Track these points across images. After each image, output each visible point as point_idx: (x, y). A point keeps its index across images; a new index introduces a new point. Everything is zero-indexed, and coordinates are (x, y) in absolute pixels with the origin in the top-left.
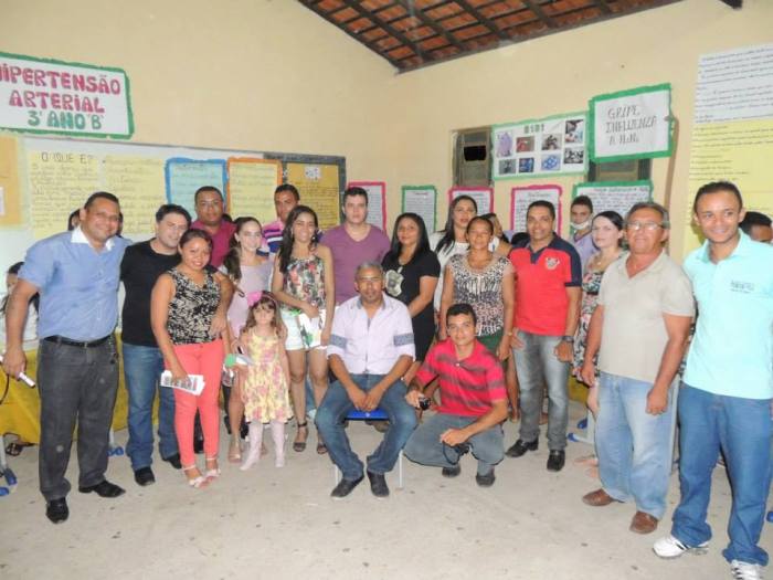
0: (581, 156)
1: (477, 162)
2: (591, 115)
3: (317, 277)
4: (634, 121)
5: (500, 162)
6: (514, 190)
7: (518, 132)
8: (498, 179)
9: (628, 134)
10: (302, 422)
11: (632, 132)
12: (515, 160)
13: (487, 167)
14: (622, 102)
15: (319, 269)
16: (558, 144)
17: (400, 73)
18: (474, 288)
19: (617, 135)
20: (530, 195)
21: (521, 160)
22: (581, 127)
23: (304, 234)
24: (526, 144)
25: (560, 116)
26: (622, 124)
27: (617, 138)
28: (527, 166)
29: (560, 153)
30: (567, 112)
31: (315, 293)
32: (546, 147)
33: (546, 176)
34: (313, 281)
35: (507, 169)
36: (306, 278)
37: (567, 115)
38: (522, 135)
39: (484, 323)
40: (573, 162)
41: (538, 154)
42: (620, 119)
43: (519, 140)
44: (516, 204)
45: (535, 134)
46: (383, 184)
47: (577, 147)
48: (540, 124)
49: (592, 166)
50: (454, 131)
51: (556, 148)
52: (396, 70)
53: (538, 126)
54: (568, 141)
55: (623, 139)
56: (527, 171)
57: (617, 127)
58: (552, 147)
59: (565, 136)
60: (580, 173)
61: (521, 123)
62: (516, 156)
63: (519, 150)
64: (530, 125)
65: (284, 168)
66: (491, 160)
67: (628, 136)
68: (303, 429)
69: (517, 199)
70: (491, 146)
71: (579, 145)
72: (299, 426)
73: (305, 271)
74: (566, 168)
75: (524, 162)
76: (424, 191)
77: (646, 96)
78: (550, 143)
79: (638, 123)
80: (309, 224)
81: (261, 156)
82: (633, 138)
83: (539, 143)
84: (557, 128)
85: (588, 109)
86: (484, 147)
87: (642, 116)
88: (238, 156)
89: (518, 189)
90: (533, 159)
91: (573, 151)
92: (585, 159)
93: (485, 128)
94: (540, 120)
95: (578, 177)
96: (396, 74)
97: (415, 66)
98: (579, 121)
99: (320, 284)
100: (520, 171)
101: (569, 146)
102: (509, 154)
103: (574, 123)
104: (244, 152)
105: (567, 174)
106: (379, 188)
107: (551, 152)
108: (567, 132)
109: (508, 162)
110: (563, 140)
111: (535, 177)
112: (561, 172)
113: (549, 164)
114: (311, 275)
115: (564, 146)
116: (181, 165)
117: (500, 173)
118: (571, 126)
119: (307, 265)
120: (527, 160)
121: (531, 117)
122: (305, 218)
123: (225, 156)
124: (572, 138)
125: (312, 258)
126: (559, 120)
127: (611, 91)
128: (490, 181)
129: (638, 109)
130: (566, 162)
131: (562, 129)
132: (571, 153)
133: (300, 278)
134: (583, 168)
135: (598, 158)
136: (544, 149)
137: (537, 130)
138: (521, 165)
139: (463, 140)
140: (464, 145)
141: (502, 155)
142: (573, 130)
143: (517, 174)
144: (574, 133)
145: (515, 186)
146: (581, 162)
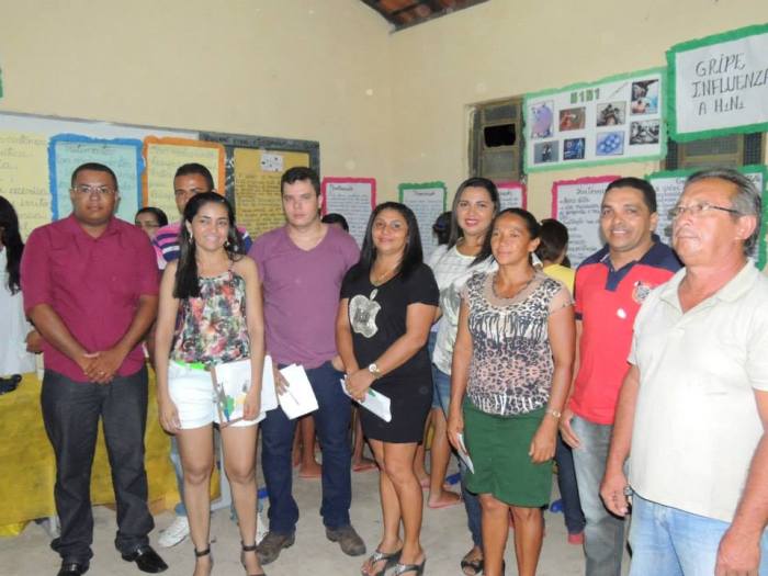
0: (656, 133)
1: (504, 148)
2: (670, 72)
3: (236, 309)
4: (736, 78)
5: (536, 146)
6: (556, 185)
7: (562, 102)
8: (532, 171)
9: (727, 96)
10: (202, 548)
11: (734, 94)
12: (557, 143)
13: (517, 154)
14: (717, 51)
15: (238, 295)
16: (620, 116)
17: (398, 30)
18: (494, 332)
19: (710, 100)
20: (579, 192)
21: (566, 141)
22: (655, 91)
23: (212, 239)
24: (572, 119)
25: (624, 76)
26: (717, 84)
27: (710, 105)
28: (575, 150)
29: (624, 129)
30: (634, 70)
31: (233, 335)
32: (602, 123)
33: (602, 164)
34: (230, 314)
35: (546, 155)
36: (218, 309)
37: (633, 75)
38: (567, 105)
39: (509, 392)
40: (643, 142)
41: (591, 133)
42: (714, 76)
43: (562, 113)
44: (559, 205)
45: (585, 104)
46: (372, 182)
47: (648, 120)
48: (594, 88)
49: (672, 145)
50: (471, 106)
51: (617, 122)
52: (392, 27)
53: (590, 92)
54: (635, 111)
55: (719, 106)
56: (574, 157)
57: (710, 88)
58: (612, 121)
59: (630, 105)
60: (654, 158)
61: (566, 89)
62: (560, 137)
63: (563, 127)
64: (579, 91)
65: (230, 155)
66: (523, 144)
67: (726, 100)
68: (204, 559)
69: (560, 198)
70: (523, 124)
71: (653, 116)
72: (198, 555)
73: (216, 298)
74: (631, 151)
75: (570, 145)
76: (430, 191)
77: (755, 39)
78: (609, 116)
79: (742, 80)
80: (220, 222)
81: (195, 137)
82: (735, 104)
83: (592, 116)
84: (619, 94)
85: (665, 63)
86: (513, 126)
87: (748, 71)
88: (159, 135)
89: (563, 183)
90: (583, 140)
91: (644, 125)
92: (662, 137)
93: (513, 99)
94: (595, 83)
95: (651, 163)
96: (391, 32)
97: (417, 20)
98: (652, 82)
99: (241, 319)
100: (565, 158)
101: (638, 118)
102: (548, 134)
103: (644, 85)
104: (170, 129)
105: (635, 160)
106: (368, 186)
107: (611, 128)
108: (634, 99)
109: (548, 146)
110: (628, 111)
111: (585, 165)
112: (624, 156)
113: (607, 146)
114: (225, 304)
115: (630, 118)
116: (75, 146)
117: (536, 162)
118: (639, 89)
119: (219, 288)
120: (576, 141)
121: (580, 81)
122: (212, 211)
123: (140, 135)
124: (641, 107)
125: (226, 277)
126: (621, 83)
127: (699, 37)
128: (522, 174)
129: (742, 60)
130: (632, 142)
131: (626, 95)
132: (640, 129)
133: (207, 308)
134: (658, 150)
135: (682, 135)
136: (598, 125)
137: (590, 98)
138: (566, 150)
139: (483, 117)
140: (485, 124)
141: (539, 136)
142: (644, 94)
143: (561, 161)
144: (645, 100)
145: (557, 180)
146: (655, 141)
